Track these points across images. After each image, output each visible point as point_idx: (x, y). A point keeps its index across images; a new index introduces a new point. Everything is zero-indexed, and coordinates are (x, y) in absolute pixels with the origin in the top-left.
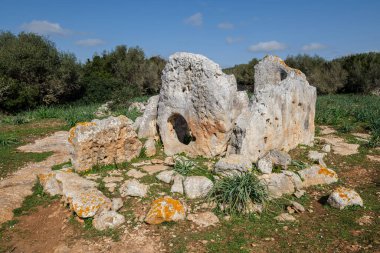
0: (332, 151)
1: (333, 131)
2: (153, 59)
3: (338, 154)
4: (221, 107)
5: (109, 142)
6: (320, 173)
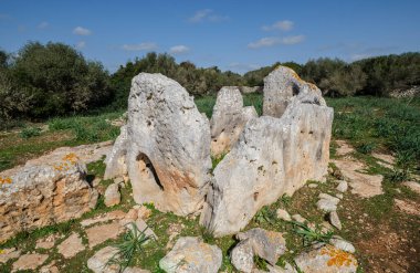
0: (350, 188)
1: (351, 150)
2: (183, 64)
3: (357, 195)
4: (189, 156)
5: (37, 202)
6: (329, 265)
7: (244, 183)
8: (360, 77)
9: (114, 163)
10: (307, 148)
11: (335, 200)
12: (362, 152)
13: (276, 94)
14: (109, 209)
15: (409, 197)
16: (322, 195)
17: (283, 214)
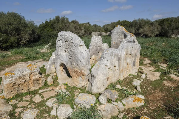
0: (146, 77)
1: (150, 62)
2: (73, 22)
3: (149, 80)
4: (82, 63)
5: (23, 82)
6: (134, 102)
7: (103, 74)
8: (158, 28)
9: (50, 68)
10: (129, 61)
11: (140, 82)
12: (154, 63)
13: (117, 38)
14: (49, 86)
15: (169, 80)
16: (135, 80)
17: (118, 86)
